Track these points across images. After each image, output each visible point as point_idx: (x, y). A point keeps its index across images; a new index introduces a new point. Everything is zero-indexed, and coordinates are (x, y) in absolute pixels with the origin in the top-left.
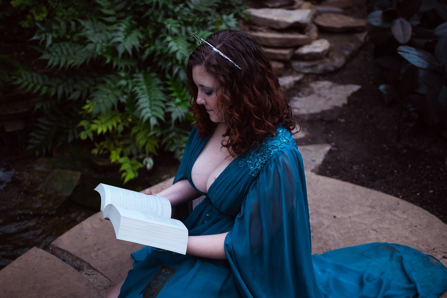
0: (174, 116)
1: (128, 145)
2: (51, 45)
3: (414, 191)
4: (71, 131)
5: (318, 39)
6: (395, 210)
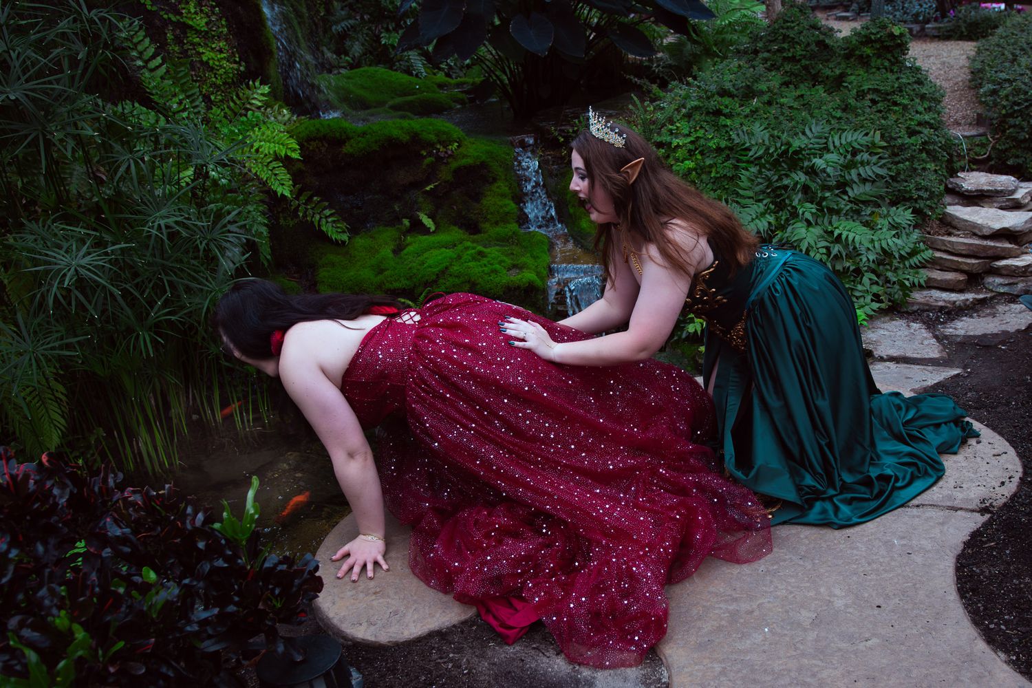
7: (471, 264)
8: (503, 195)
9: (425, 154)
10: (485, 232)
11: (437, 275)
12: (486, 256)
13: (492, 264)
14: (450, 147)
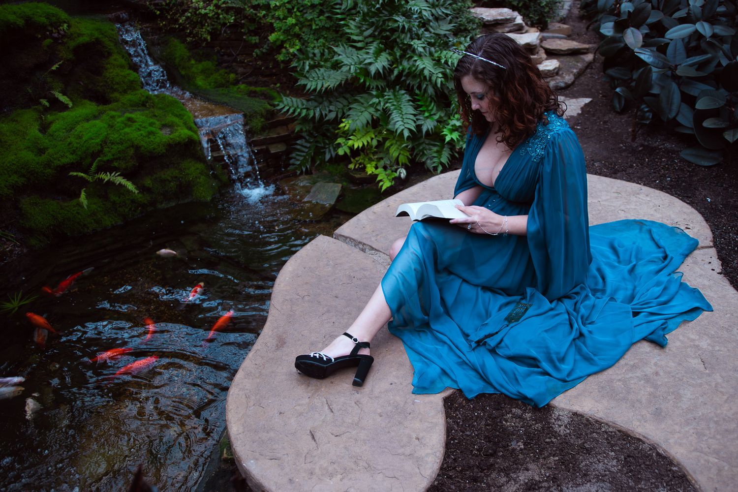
0: (424, 129)
1: (382, 158)
2: (308, 72)
3: (653, 179)
4: (327, 150)
5: (546, 59)
6: (638, 194)
7: (127, 130)
8: (122, 67)
9: (40, 36)
10: (117, 101)
11: (101, 145)
12: (135, 122)
13: (145, 127)
14: (61, 28)
